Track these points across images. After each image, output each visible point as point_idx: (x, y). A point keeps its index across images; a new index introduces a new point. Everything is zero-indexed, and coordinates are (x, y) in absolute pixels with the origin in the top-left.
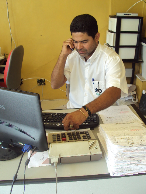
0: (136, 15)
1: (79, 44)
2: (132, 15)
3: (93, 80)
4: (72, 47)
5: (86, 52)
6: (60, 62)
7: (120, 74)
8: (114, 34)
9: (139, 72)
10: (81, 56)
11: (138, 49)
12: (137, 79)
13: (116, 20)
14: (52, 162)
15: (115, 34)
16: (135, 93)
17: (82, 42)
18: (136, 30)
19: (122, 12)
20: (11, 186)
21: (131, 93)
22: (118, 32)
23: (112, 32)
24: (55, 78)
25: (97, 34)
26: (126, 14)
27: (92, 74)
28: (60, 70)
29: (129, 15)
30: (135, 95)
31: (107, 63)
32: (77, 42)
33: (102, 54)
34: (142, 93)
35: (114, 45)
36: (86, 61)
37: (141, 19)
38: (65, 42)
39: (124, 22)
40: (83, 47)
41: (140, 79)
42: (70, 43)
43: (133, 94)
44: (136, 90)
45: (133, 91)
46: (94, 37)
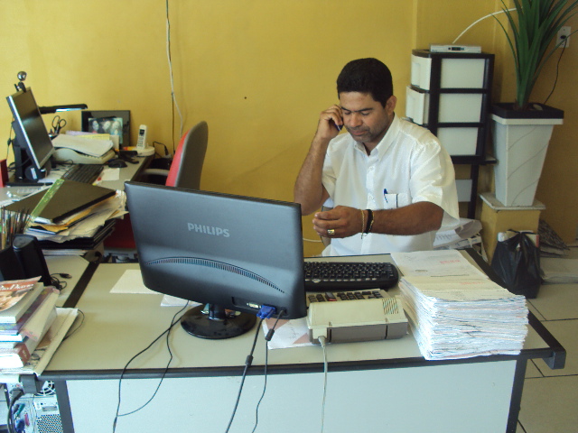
0: (477, 50)
1: (353, 116)
2: (467, 50)
3: (385, 192)
4: (339, 121)
5: (366, 132)
6: (315, 154)
7: (440, 178)
8: (425, 97)
9: (489, 190)
10: (357, 141)
11: (486, 132)
12: (484, 205)
13: (428, 61)
14: (315, 337)
15: (428, 96)
16: (479, 239)
17: (360, 112)
18: (479, 84)
19: (442, 44)
20: (241, 377)
21: (470, 239)
22: (436, 91)
23: (421, 91)
24: (303, 189)
25: (391, 99)
26: (453, 49)
27: (382, 181)
28: (313, 171)
29: (459, 49)
30: (479, 245)
31: (414, 157)
32: (349, 113)
33: (403, 137)
34: (497, 237)
35: (426, 122)
36: (369, 153)
37: (488, 60)
38: (324, 113)
39: (449, 66)
40: (362, 123)
41: (490, 205)
42: (335, 114)
43: (474, 243)
44: (483, 233)
45: (475, 234)
46: (384, 104)
